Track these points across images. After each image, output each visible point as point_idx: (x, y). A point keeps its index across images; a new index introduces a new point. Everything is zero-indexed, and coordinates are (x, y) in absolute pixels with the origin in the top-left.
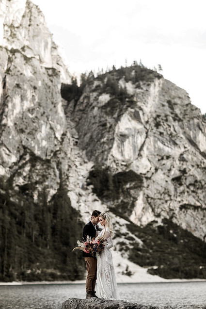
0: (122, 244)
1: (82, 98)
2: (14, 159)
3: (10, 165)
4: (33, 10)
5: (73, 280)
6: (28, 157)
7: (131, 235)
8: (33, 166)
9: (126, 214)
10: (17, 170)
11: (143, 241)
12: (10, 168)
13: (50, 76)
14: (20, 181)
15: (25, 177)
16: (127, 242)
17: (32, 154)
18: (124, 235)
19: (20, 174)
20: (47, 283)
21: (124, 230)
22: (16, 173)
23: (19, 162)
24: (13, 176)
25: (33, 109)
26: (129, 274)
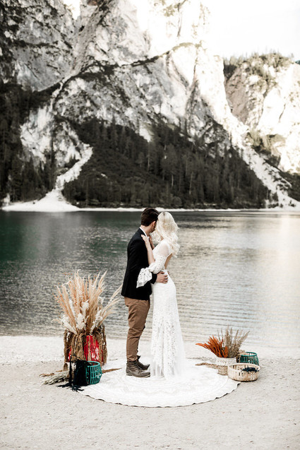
0: (281, 186)
1: (233, 76)
2: (202, 124)
3: (200, 128)
4: (205, 11)
5: (259, 208)
6: (212, 124)
7: (283, 179)
8: (216, 130)
9: (276, 165)
10: (205, 133)
11: (292, 184)
12: (200, 131)
13: (217, 61)
14: (208, 141)
15: (210, 138)
16: (283, 184)
17: (214, 122)
18: (280, 179)
19: (208, 136)
20: (247, 210)
21: (278, 176)
22: (205, 135)
23: (205, 126)
24: (203, 137)
25: (212, 89)
26: (293, 205)
